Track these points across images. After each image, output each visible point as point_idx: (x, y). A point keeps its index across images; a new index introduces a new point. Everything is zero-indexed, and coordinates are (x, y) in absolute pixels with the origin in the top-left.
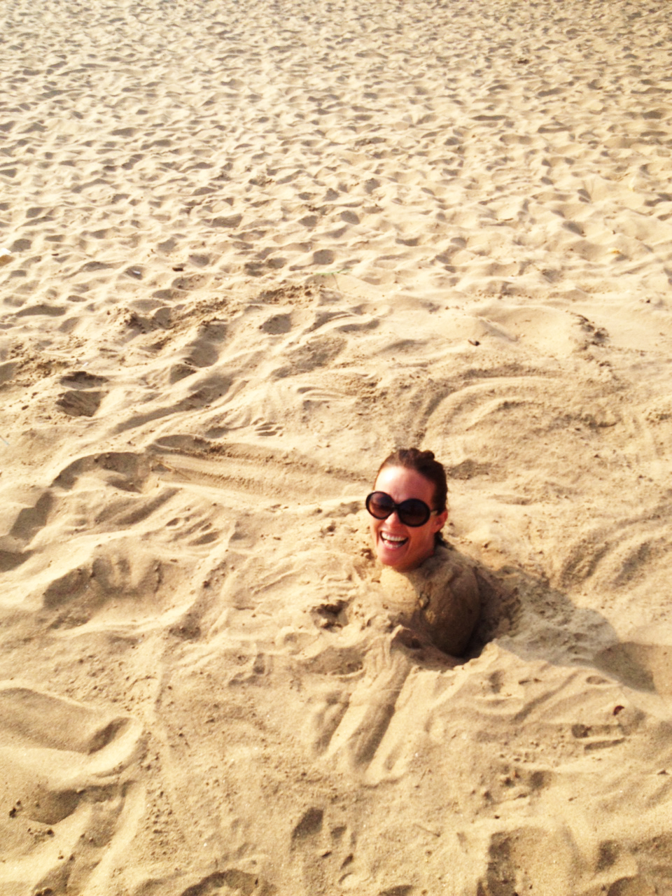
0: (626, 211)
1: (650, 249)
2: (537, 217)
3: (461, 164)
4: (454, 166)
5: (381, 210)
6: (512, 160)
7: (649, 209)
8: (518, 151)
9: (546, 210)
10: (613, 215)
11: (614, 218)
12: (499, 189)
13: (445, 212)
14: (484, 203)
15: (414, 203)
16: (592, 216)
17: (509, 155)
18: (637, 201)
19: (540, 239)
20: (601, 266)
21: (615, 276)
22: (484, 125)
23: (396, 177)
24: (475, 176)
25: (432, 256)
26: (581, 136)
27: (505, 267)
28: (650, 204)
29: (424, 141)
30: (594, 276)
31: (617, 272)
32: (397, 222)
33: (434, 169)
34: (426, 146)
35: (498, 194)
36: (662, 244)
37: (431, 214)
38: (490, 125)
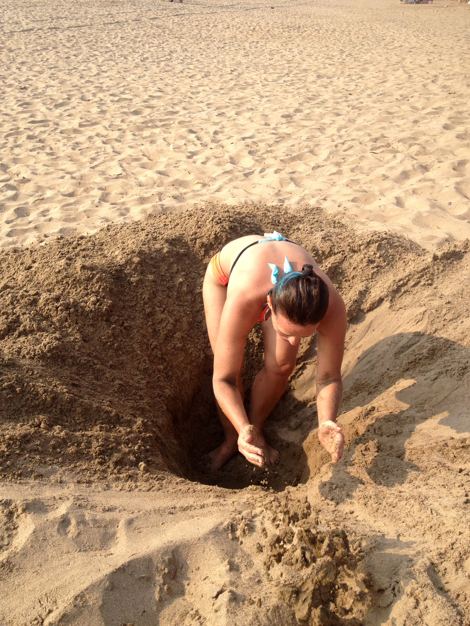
0: (181, 162)
1: (215, 179)
2: (134, 171)
3: (51, 149)
4: (48, 150)
5: (29, 181)
6: (81, 144)
7: (191, 160)
8: (81, 138)
9: (135, 167)
10: (176, 165)
11: (178, 167)
12: (93, 159)
13: (74, 175)
14: (93, 168)
15: (46, 174)
16: (165, 167)
17: (77, 140)
18: (182, 157)
19: (151, 182)
20: (198, 191)
21: (212, 194)
22: (41, 126)
23: (15, 161)
24: (68, 155)
25: (97, 200)
26: (109, 127)
27: (148, 198)
28: (189, 157)
29: (11, 139)
30: (202, 195)
31: (212, 191)
32: (48, 186)
33: (38, 153)
34: (15, 141)
35: (96, 163)
36: (218, 175)
37: (66, 178)
38: (44, 126)
